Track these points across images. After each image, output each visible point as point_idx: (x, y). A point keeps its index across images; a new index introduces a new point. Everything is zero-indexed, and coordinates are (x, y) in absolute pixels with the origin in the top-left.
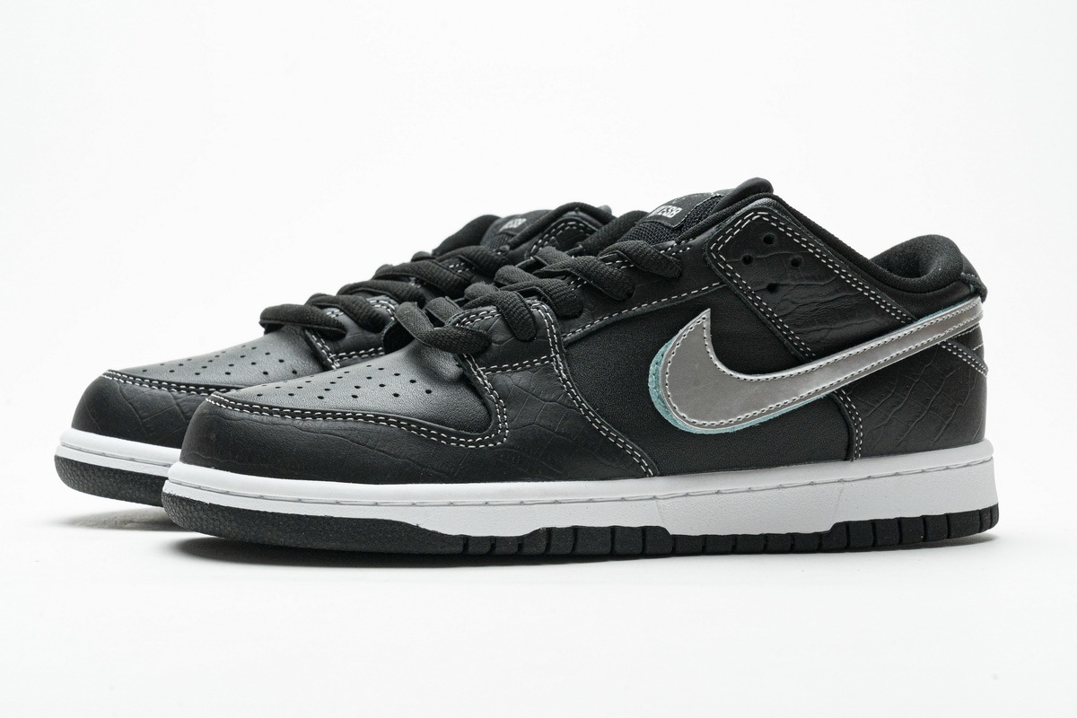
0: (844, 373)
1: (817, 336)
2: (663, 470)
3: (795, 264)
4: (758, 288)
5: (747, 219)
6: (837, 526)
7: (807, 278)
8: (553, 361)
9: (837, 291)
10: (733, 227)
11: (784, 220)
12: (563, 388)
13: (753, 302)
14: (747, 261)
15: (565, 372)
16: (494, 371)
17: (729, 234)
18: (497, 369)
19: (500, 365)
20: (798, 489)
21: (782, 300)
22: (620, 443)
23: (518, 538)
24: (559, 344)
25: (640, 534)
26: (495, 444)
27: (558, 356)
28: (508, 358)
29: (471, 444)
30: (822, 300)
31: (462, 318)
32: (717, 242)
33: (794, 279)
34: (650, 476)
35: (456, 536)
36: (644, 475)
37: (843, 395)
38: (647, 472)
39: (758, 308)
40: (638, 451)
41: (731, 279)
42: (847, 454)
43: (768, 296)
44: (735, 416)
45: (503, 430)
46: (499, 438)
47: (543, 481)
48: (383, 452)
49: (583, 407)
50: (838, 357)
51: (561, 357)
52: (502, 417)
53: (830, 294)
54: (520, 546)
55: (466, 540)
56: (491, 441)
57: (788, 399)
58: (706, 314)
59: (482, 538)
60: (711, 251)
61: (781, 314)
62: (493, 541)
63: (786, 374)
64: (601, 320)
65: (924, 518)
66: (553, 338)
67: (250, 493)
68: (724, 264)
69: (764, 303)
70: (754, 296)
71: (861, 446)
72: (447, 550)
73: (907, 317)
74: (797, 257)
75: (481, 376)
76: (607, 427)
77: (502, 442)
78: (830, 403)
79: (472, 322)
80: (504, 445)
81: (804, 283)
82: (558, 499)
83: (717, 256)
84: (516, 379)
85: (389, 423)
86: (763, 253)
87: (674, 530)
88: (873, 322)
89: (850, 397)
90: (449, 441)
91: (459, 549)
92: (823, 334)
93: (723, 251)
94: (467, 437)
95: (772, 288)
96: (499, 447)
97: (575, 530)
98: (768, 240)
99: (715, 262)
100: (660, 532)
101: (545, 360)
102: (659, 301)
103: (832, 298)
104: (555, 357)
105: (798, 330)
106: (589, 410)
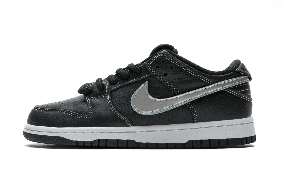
0: (188, 98)
1: (180, 88)
2: (134, 125)
3: (171, 68)
4: (161, 75)
5: (157, 56)
6: (189, 141)
7: (175, 72)
8: (107, 96)
9: (186, 75)
10: (154, 58)
11: (167, 56)
12: (108, 103)
13: (160, 79)
14: (157, 67)
15: (109, 99)
16: (92, 99)
17: (152, 60)
18: (93, 98)
19: (94, 97)
20: (177, 130)
21: (168, 78)
22: (121, 117)
23: (91, 142)
24: (109, 91)
25: (126, 141)
26: (88, 117)
27: (108, 94)
28: (96, 95)
29: (82, 117)
30: (181, 78)
31: (87, 85)
32: (149, 63)
33: (171, 72)
34: (130, 126)
35: (75, 141)
36: (129, 126)
37: (189, 104)
38: (129, 125)
39: (162, 80)
40: (126, 119)
41: (153, 73)
42: (193, 121)
43: (164, 77)
44: (154, 110)
45: (90, 114)
46: (89, 116)
47: (99, 127)
48: (61, 119)
49: (112, 108)
50: (187, 93)
51: (109, 95)
52: (91, 110)
53: (184, 76)
54: (92, 144)
55: (77, 142)
56: (87, 116)
57: (171, 105)
58: (147, 82)
59: (81, 141)
60: (148, 65)
61: (169, 82)
62: (84, 142)
63: (170, 98)
64: (121, 85)
65: (219, 140)
66: (107, 90)
67: (32, 130)
68: (151, 68)
69: (163, 78)
70: (160, 77)
71: (197, 119)
72: (73, 144)
73: (212, 82)
74: (172, 66)
75: (88, 100)
76: (117, 113)
77: (89, 117)
78: (185, 107)
79: (89, 86)
80: (90, 118)
81: (175, 73)
82: (103, 132)
83: (149, 67)
84: (97, 101)
85: (64, 112)
86: (161, 65)
87: (137, 141)
88: (200, 84)
89: (192, 105)
90: (77, 116)
91: (76, 144)
92: (182, 87)
93: (151, 65)
94: (81, 115)
95: (165, 75)
96: (89, 118)
97: (106, 140)
98: (163, 62)
99: (149, 68)
100: (133, 141)
101: (105, 95)
102: (135, 79)
103: (184, 77)
104: (107, 95)
105: (174, 86)
106: (113, 108)
